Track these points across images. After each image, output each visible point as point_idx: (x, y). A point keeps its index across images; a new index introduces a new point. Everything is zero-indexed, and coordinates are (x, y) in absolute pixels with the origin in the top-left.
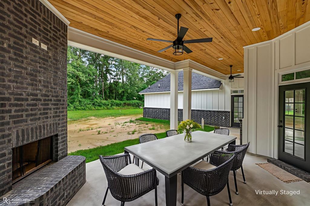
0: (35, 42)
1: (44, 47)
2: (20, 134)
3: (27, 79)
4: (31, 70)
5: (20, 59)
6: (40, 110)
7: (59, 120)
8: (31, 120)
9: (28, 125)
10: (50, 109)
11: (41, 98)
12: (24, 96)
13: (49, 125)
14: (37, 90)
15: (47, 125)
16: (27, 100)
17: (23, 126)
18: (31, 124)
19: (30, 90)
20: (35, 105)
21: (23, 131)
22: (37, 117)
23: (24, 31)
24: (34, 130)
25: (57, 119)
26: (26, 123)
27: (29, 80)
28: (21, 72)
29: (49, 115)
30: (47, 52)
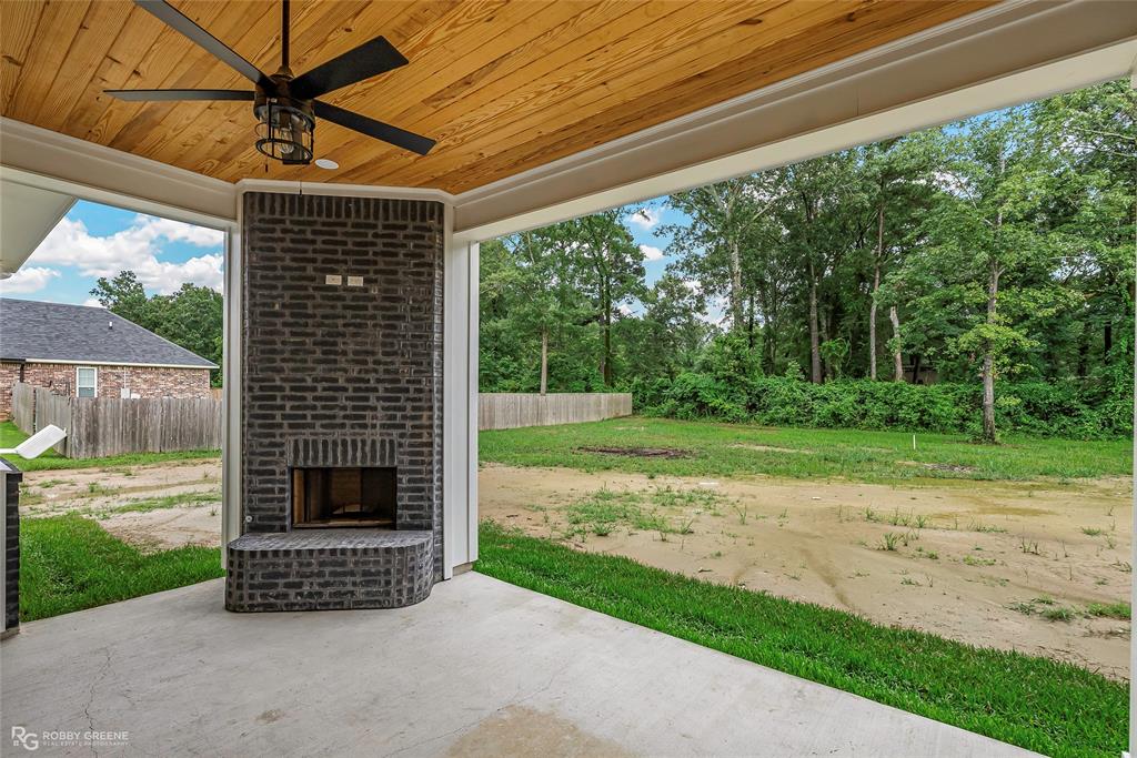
0: (333, 280)
1: (356, 281)
2: (301, 447)
3: (314, 352)
4: (323, 336)
5: (302, 321)
6: (344, 408)
7: (402, 436)
8: (323, 426)
9: (316, 434)
10: (375, 409)
11: (346, 385)
12: (309, 383)
13: (369, 443)
14: (335, 370)
15: (364, 442)
16: (314, 389)
17: (307, 434)
18: (324, 434)
19: (320, 370)
20: (335, 399)
21: (306, 443)
22: (338, 421)
23: (310, 271)
24: (330, 446)
25: (395, 432)
26: (312, 431)
27: (319, 355)
28: (303, 343)
29: (368, 421)
30: (366, 290)
